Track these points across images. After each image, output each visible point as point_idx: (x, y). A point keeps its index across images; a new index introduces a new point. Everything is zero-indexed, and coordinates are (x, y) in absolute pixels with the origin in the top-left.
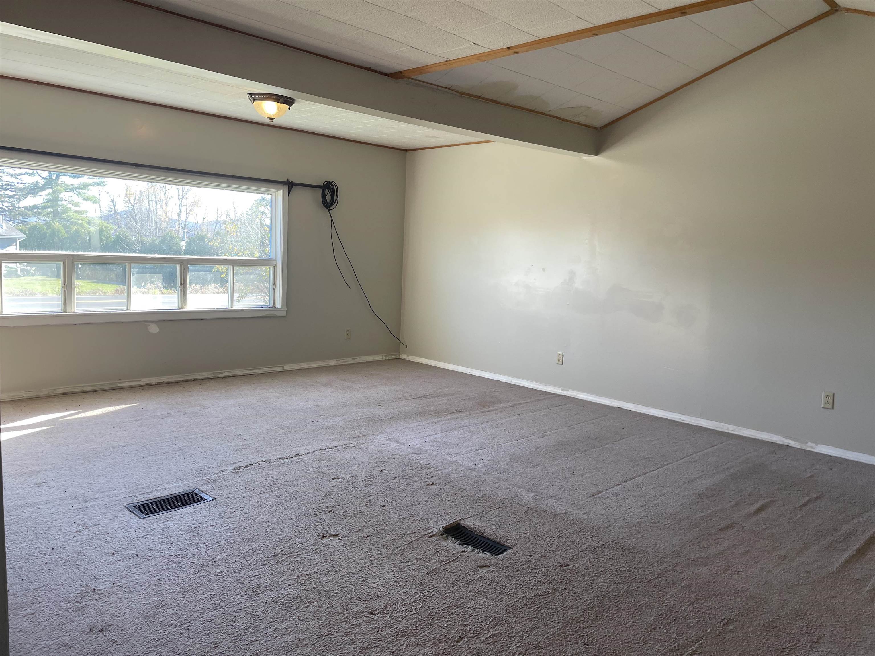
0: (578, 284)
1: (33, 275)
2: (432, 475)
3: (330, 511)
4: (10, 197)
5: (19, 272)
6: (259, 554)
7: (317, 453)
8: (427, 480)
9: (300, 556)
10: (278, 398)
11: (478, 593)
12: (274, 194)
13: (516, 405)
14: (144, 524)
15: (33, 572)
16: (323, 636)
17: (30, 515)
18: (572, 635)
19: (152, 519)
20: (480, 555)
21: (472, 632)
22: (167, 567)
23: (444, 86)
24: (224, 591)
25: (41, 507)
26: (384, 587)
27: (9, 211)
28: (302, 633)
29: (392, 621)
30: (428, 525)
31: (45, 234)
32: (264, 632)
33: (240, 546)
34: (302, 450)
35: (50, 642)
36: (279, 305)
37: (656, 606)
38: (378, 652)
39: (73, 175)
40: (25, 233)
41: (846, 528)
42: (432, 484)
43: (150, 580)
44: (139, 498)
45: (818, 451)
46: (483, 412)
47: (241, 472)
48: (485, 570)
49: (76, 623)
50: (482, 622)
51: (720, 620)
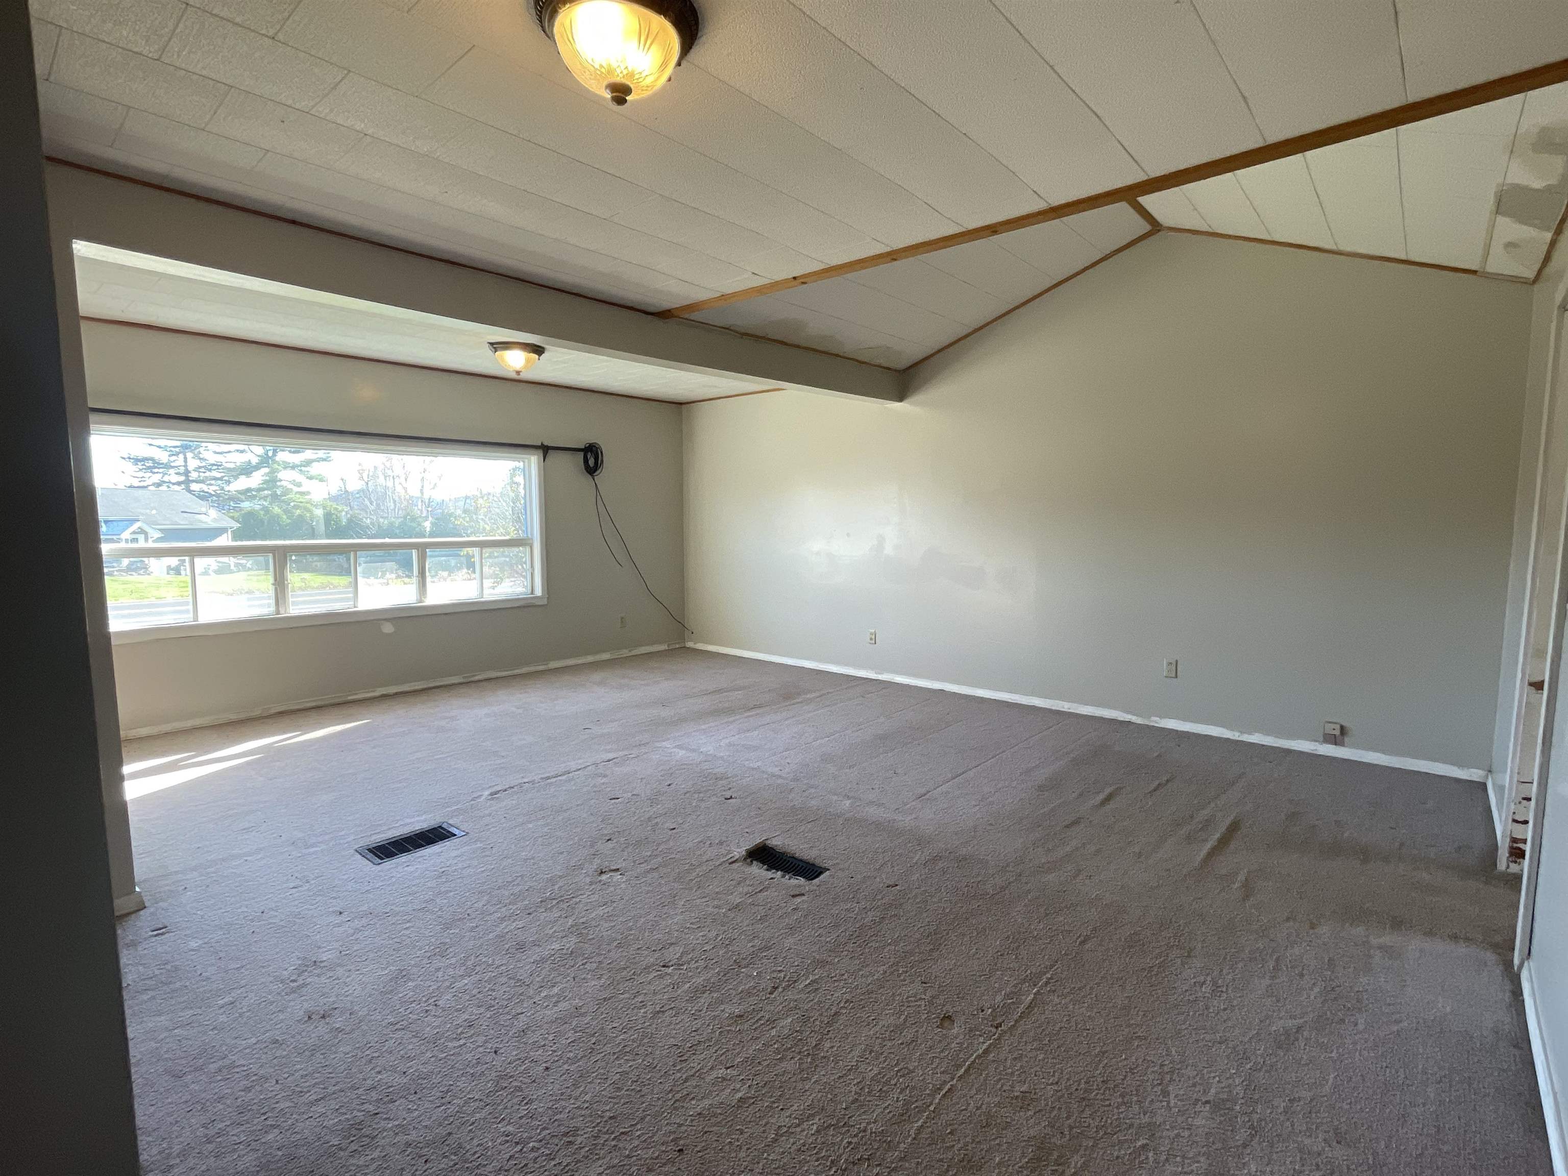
0: (888, 550)
1: (249, 569)
2: (729, 786)
3: (608, 840)
4: (216, 479)
5: (232, 567)
6: (523, 900)
7: (590, 767)
8: (724, 793)
9: (574, 900)
10: (542, 702)
11: (792, 929)
12: (526, 461)
13: (824, 694)
14: (379, 871)
15: (235, 945)
16: (605, 1001)
17: (234, 871)
18: (907, 972)
19: (389, 864)
20: (792, 880)
21: (787, 979)
22: (408, 925)
23: (721, 325)
24: (480, 952)
25: (249, 858)
26: (677, 931)
27: (218, 496)
28: (579, 999)
29: (690, 974)
30: (728, 848)
31: (262, 521)
32: (532, 1001)
33: (499, 891)
34: (573, 765)
35: (254, 1040)
36: (539, 592)
37: (1000, 927)
38: (674, 1016)
39: (292, 450)
40: (238, 521)
41: (1205, 813)
42: (731, 798)
43: (387, 943)
44: (373, 838)
45: (1162, 726)
46: (786, 706)
47: (497, 798)
48: (799, 900)
49: (289, 1010)
50: (798, 966)
51: (1075, 937)
